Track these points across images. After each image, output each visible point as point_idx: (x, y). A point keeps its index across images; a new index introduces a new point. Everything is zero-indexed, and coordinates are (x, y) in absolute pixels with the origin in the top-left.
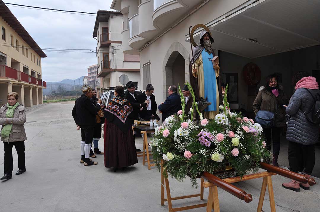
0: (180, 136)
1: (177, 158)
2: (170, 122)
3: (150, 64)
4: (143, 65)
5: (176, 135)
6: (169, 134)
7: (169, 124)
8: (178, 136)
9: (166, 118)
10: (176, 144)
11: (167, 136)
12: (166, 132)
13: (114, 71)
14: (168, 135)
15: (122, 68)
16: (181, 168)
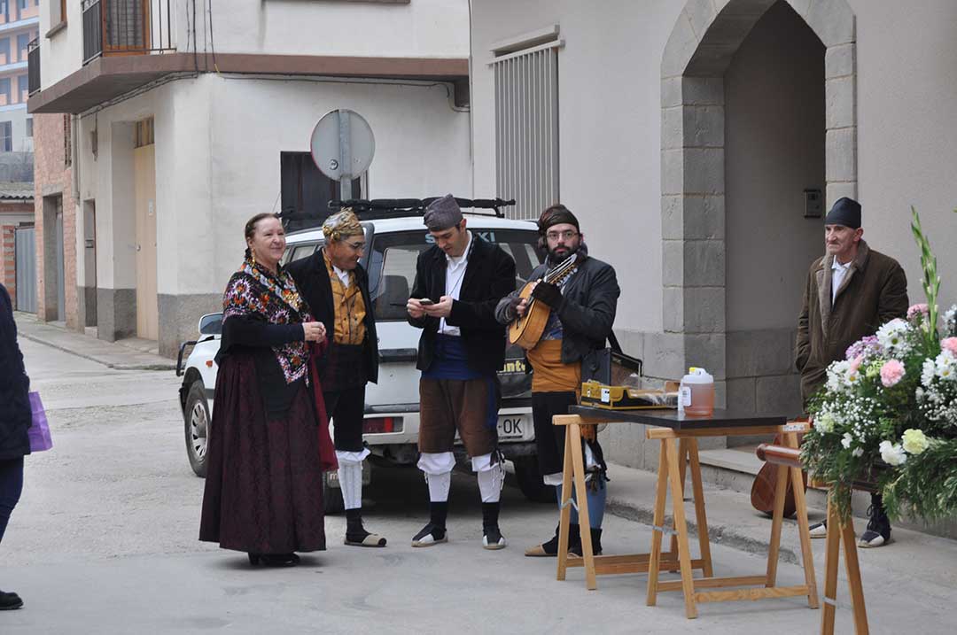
0: (943, 377)
1: (938, 445)
2: (895, 341)
3: (556, 50)
4: (499, 53)
5: (926, 379)
6: (904, 373)
7: (892, 348)
8: (936, 379)
9: (880, 328)
10: (929, 409)
11: (895, 381)
12: (893, 369)
13: (190, 66)
14: (899, 378)
15: (252, 49)
16: (950, 476)
